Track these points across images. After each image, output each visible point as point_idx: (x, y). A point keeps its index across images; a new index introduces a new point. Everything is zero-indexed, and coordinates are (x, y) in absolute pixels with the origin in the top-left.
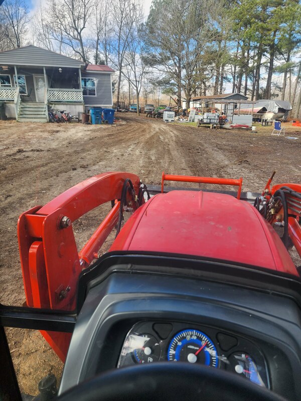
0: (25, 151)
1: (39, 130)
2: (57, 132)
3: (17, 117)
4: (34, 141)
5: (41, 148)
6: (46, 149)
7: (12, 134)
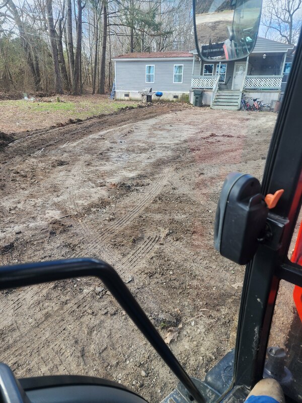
0: (217, 136)
1: (230, 117)
2: (247, 120)
3: (211, 104)
4: (225, 127)
5: (231, 134)
6: (236, 135)
7: (206, 120)
